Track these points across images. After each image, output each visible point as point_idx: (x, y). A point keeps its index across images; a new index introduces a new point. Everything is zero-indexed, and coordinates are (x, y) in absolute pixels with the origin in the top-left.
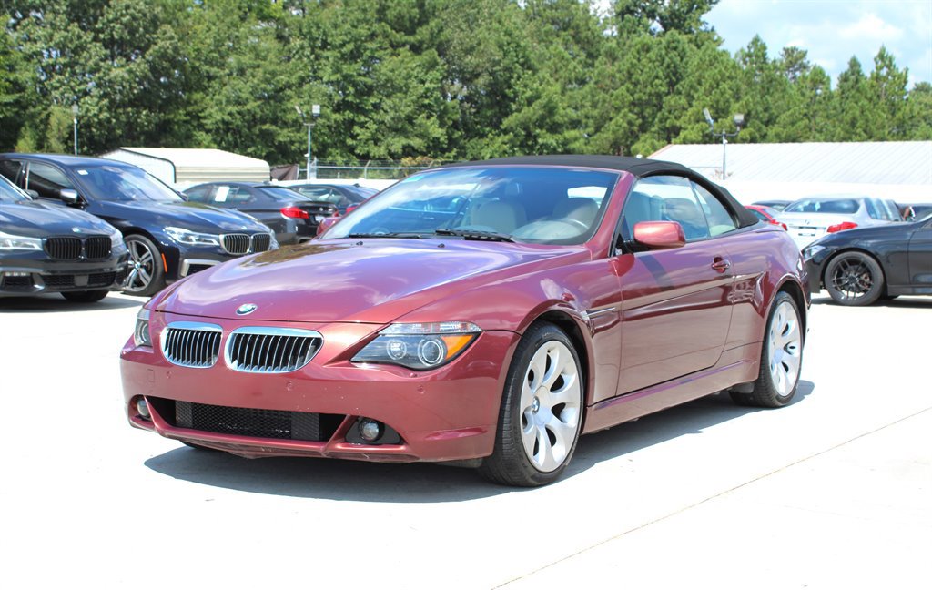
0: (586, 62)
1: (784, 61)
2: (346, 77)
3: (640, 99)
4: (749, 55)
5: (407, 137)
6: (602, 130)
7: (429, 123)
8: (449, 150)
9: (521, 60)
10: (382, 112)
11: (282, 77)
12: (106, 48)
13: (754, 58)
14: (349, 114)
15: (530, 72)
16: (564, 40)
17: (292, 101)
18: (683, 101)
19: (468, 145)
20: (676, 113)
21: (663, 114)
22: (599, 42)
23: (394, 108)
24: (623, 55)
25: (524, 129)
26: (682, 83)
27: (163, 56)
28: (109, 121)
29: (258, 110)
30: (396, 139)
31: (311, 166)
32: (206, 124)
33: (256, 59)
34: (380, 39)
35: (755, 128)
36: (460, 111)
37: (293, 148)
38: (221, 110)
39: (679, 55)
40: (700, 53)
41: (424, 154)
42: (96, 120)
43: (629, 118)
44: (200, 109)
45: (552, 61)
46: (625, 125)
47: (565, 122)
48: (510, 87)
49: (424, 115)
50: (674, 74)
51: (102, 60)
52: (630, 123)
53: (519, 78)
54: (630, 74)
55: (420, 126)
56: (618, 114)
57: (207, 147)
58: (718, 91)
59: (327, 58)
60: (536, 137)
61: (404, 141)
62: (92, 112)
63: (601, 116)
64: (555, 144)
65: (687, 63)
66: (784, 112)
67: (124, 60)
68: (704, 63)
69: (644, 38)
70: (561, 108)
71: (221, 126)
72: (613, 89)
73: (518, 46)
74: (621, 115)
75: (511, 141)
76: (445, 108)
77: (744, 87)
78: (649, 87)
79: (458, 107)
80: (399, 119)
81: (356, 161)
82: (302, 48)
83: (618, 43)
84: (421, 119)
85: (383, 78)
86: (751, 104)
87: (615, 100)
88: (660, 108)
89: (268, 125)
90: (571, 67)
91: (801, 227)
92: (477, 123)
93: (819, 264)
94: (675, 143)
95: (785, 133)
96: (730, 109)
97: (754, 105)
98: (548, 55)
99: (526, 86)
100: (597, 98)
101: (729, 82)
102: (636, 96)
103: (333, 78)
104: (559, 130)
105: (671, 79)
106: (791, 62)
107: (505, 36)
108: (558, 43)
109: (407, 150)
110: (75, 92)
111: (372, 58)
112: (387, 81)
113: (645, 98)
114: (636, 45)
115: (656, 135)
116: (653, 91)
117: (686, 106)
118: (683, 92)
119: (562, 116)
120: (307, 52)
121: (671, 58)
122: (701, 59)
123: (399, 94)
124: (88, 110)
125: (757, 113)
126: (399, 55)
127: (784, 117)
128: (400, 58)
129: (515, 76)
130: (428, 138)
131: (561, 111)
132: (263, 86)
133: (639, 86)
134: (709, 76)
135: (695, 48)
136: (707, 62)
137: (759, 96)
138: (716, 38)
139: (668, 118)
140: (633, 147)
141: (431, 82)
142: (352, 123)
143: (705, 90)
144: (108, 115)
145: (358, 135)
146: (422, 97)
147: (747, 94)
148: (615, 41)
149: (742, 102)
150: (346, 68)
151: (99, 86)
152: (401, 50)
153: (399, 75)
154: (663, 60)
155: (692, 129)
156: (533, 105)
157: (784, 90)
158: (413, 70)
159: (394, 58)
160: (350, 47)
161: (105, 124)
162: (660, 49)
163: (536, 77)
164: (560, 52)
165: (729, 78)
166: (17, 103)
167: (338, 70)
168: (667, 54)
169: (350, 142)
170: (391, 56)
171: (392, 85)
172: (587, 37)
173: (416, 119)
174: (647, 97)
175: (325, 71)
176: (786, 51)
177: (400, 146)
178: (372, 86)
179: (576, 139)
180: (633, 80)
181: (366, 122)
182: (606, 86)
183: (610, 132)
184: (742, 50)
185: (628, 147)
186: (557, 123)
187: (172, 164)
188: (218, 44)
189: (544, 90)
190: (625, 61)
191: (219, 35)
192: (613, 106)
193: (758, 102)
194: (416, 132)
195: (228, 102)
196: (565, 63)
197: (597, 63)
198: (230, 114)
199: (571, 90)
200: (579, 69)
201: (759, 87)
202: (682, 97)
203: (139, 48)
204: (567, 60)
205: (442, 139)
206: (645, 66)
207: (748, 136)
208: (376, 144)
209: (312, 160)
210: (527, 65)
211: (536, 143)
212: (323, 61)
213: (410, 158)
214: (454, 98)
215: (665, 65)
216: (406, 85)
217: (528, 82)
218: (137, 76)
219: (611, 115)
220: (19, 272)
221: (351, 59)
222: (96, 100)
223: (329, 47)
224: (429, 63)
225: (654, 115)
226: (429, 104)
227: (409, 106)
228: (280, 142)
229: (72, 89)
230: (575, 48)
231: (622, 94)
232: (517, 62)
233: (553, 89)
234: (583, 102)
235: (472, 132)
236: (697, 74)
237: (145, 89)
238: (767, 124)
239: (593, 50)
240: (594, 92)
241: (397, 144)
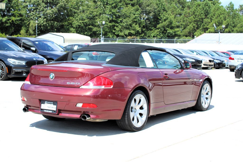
0: (181, 9)
1: (239, 9)
2: (113, 13)
3: (197, 20)
4: (229, 7)
5: (130, 30)
6: (186, 28)
7: (136, 26)
8: (142, 34)
9: (163, 9)
10: (123, 23)
11: (94, 13)
12: (46, 4)
13: (230, 8)
14: (113, 23)
15: (165, 12)
16: (175, 2)
17: (97, 19)
18: (209, 20)
19: (147, 33)
20: (207, 24)
21: (204, 24)
22: (185, 3)
23: (126, 22)
24: (192, 7)
25: (163, 28)
26: (209, 15)
27: (61, 7)
28: (46, 25)
29: (88, 22)
30: (126, 31)
31: (102, 38)
32: (74, 26)
33: (87, 8)
34: (123, 2)
35: (230, 28)
36: (145, 23)
37: (97, 33)
38: (78, 22)
39: (208, 7)
40: (214, 6)
41: (134, 35)
42: (42, 24)
43: (194, 25)
44: (72, 22)
45: (172, 9)
46: (193, 27)
47: (175, 26)
48: (159, 16)
49: (135, 24)
50: (207, 13)
51: (44, 8)
52: (194, 27)
53: (162, 14)
54: (194, 13)
55: (133, 27)
56: (190, 24)
57: (73, 33)
58: (219, 18)
59: (108, 8)
60: (166, 31)
61: (129, 31)
62: (42, 22)
63: (186, 25)
64: (172, 32)
65: (210, 10)
66: (239, 24)
67: (51, 8)
68: (215, 9)
69: (198, 2)
70: (174, 22)
71: (78, 26)
72: (189, 17)
73: (162, 4)
74: (191, 24)
75: (159, 31)
76: (141, 22)
77: (227, 16)
78: (200, 16)
79: (144, 21)
80: (127, 25)
81: (115, 37)
82: (101, 5)
83: (191, 4)
84: (134, 25)
85: (123, 13)
86: (229, 21)
87: (189, 20)
88: (203, 22)
89: (91, 26)
90: (177, 11)
91: (238, 59)
92: (150, 26)
93: (240, 71)
94: (207, 33)
95: (239, 30)
96: (223, 23)
97: (230, 21)
98: (171, 7)
99: (164, 16)
100: (184, 19)
101: (223, 15)
102: (196, 19)
103: (109, 13)
104: (173, 28)
105: (206, 14)
106: (241, 9)
107: (158, 1)
108: (174, 4)
109: (130, 34)
110: (37, 17)
111: (120, 8)
112: (124, 14)
113: (198, 19)
114: (196, 4)
115: (201, 30)
116: (201, 18)
117: (210, 22)
118: (209, 18)
119: (174, 25)
120: (102, 6)
121: (206, 8)
122: (215, 8)
123: (128, 18)
124: (40, 22)
125: (231, 24)
126: (128, 7)
127: (239, 25)
128: (128, 8)
129: (161, 13)
130: (136, 30)
131: (174, 23)
132: (89, 15)
133: (197, 16)
134: (217, 13)
135: (213, 5)
136: (216, 9)
137: (231, 19)
138: (219, 2)
139: (205, 25)
140: (195, 34)
141: (137, 14)
142: (114, 26)
143: (216, 17)
144: (46, 23)
145: (116, 29)
146: (134, 19)
147: (228, 18)
148: (190, 3)
149: (227, 21)
150: (113, 11)
151: (44, 15)
152: (129, 5)
153: (128, 13)
154: (204, 9)
155: (212, 28)
156: (166, 21)
157: (239, 18)
158: (132, 11)
159: (127, 8)
160: (114, 5)
161: (45, 26)
162: (203, 5)
163: (167, 13)
164: (174, 6)
165: (223, 14)
166: (21, 20)
167: (110, 11)
168: (205, 7)
169: (114, 31)
170: (126, 7)
171: (126, 16)
172: (182, 2)
173: (132, 25)
174: (199, 19)
175: (107, 11)
176: (240, 6)
177: (128, 32)
178: (120, 16)
179: (178, 31)
180: (195, 14)
181: (118, 26)
182: (187, 16)
183: (188, 29)
184: (227, 6)
185: (193, 33)
186: (173, 26)
187: (63, 37)
188: (77, 4)
189: (169, 17)
190: (193, 9)
191: (77, 1)
192: (189, 22)
193: (231, 21)
194: (132, 29)
195: (80, 20)
196: (176, 9)
197: (185, 9)
198: (80, 23)
199: (177, 17)
200: (180, 11)
201: (231, 17)
202: (209, 19)
203: (55, 4)
204: (176, 8)
205: (140, 31)
206: (198, 10)
207: (228, 31)
208: (121, 32)
209: (102, 37)
210: (164, 10)
211: (167, 32)
212: (107, 8)
213: (130, 37)
214: (144, 19)
215: (204, 10)
216: (130, 16)
217: (165, 15)
218: (54, 12)
219: (189, 24)
220: (19, 70)
221: (114, 8)
222: (43, 19)
223: (108, 4)
224: (136, 9)
225: (201, 24)
226: (136, 21)
227: (130, 21)
228: (94, 31)
229: (36, 16)
230: (178, 5)
231: (192, 18)
232: (162, 9)
233: (172, 17)
234: (181, 20)
235: (148, 29)
236: (213, 13)
237: (56, 16)
238: (233, 27)
239: (184, 6)
240: (184, 18)
241: (127, 32)
